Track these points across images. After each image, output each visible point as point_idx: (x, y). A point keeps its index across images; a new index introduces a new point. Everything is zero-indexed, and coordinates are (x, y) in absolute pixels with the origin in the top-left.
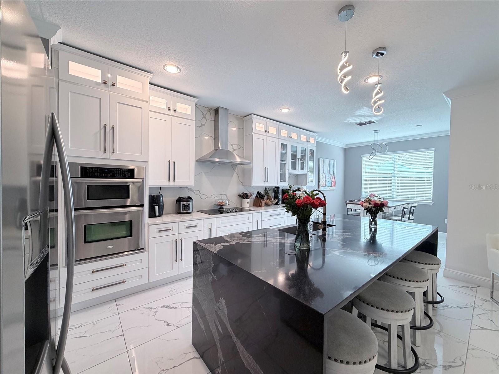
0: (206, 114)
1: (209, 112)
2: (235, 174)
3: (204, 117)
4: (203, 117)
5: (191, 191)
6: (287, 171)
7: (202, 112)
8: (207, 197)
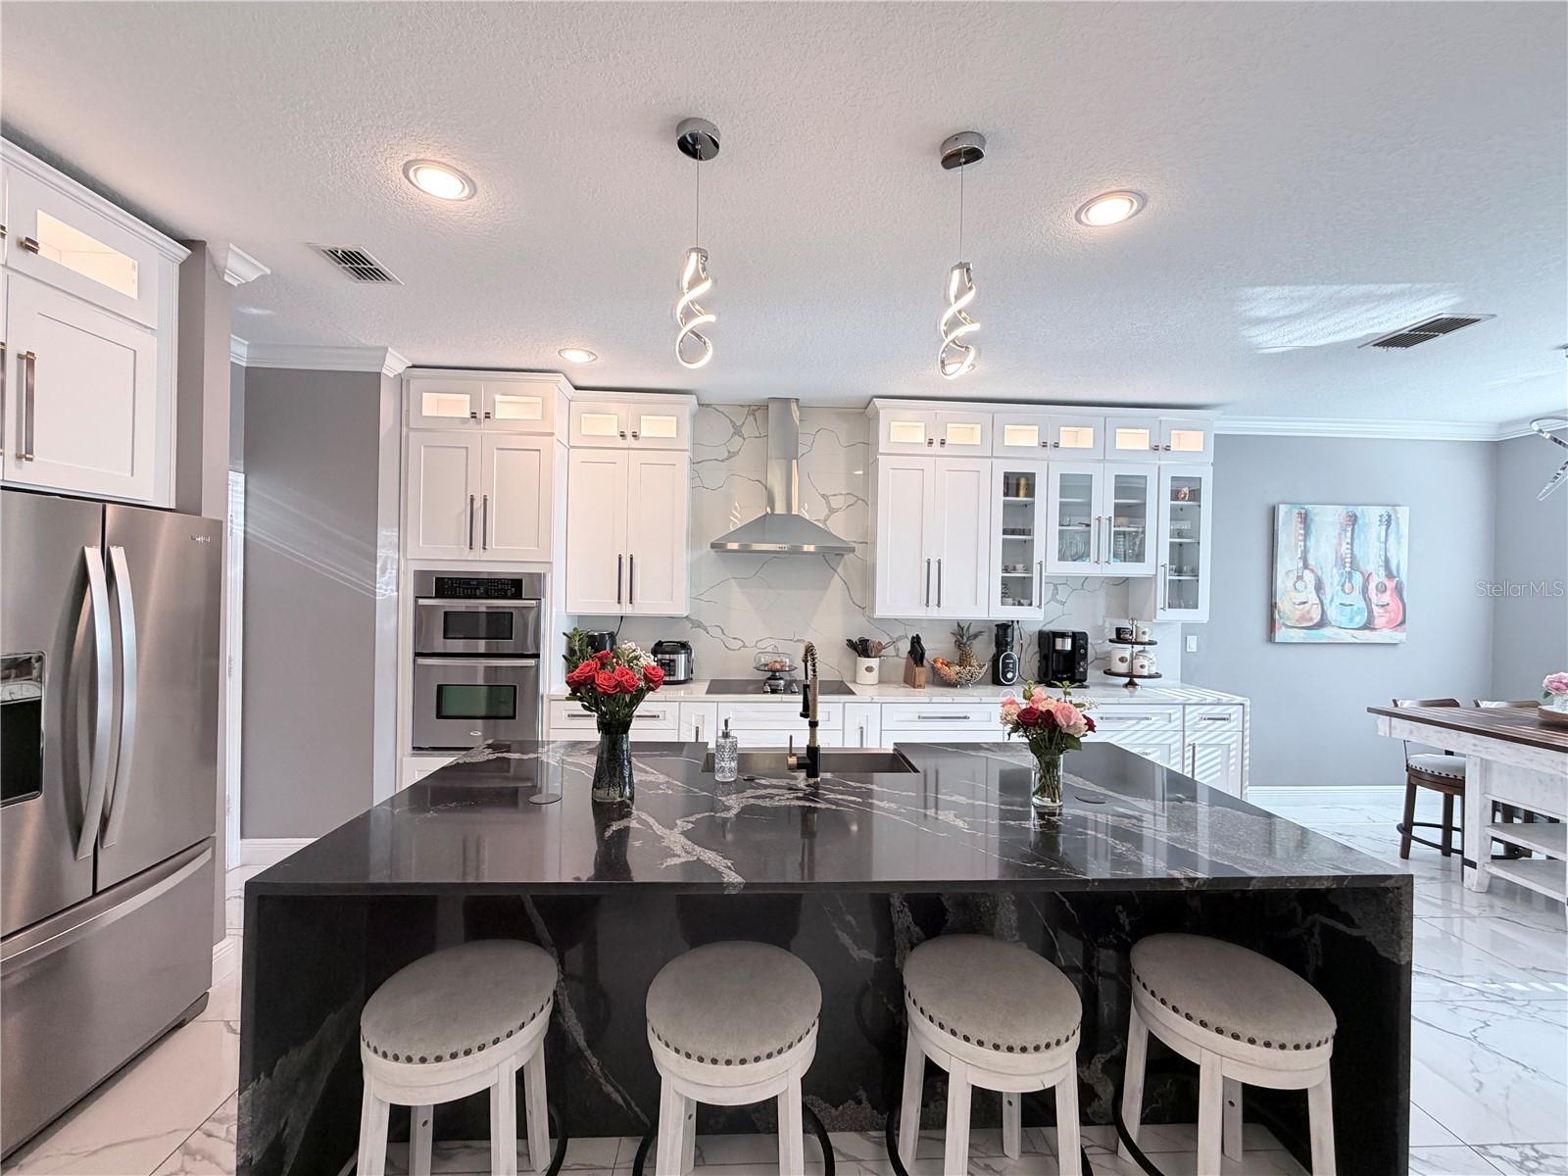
0: (743, 423)
1: (751, 418)
2: (837, 582)
3: (737, 432)
4: (734, 434)
5: (699, 627)
6: (1036, 568)
7: (731, 421)
8: (744, 646)
